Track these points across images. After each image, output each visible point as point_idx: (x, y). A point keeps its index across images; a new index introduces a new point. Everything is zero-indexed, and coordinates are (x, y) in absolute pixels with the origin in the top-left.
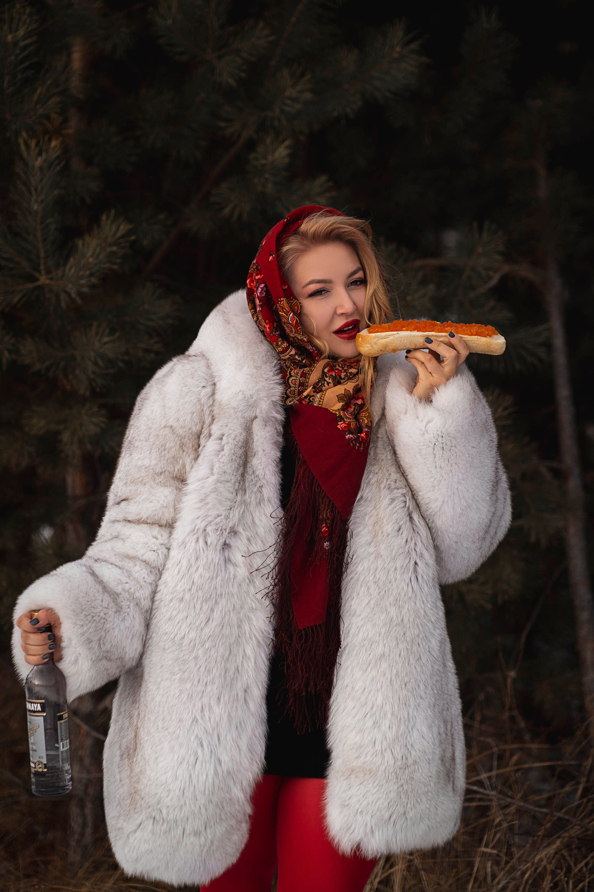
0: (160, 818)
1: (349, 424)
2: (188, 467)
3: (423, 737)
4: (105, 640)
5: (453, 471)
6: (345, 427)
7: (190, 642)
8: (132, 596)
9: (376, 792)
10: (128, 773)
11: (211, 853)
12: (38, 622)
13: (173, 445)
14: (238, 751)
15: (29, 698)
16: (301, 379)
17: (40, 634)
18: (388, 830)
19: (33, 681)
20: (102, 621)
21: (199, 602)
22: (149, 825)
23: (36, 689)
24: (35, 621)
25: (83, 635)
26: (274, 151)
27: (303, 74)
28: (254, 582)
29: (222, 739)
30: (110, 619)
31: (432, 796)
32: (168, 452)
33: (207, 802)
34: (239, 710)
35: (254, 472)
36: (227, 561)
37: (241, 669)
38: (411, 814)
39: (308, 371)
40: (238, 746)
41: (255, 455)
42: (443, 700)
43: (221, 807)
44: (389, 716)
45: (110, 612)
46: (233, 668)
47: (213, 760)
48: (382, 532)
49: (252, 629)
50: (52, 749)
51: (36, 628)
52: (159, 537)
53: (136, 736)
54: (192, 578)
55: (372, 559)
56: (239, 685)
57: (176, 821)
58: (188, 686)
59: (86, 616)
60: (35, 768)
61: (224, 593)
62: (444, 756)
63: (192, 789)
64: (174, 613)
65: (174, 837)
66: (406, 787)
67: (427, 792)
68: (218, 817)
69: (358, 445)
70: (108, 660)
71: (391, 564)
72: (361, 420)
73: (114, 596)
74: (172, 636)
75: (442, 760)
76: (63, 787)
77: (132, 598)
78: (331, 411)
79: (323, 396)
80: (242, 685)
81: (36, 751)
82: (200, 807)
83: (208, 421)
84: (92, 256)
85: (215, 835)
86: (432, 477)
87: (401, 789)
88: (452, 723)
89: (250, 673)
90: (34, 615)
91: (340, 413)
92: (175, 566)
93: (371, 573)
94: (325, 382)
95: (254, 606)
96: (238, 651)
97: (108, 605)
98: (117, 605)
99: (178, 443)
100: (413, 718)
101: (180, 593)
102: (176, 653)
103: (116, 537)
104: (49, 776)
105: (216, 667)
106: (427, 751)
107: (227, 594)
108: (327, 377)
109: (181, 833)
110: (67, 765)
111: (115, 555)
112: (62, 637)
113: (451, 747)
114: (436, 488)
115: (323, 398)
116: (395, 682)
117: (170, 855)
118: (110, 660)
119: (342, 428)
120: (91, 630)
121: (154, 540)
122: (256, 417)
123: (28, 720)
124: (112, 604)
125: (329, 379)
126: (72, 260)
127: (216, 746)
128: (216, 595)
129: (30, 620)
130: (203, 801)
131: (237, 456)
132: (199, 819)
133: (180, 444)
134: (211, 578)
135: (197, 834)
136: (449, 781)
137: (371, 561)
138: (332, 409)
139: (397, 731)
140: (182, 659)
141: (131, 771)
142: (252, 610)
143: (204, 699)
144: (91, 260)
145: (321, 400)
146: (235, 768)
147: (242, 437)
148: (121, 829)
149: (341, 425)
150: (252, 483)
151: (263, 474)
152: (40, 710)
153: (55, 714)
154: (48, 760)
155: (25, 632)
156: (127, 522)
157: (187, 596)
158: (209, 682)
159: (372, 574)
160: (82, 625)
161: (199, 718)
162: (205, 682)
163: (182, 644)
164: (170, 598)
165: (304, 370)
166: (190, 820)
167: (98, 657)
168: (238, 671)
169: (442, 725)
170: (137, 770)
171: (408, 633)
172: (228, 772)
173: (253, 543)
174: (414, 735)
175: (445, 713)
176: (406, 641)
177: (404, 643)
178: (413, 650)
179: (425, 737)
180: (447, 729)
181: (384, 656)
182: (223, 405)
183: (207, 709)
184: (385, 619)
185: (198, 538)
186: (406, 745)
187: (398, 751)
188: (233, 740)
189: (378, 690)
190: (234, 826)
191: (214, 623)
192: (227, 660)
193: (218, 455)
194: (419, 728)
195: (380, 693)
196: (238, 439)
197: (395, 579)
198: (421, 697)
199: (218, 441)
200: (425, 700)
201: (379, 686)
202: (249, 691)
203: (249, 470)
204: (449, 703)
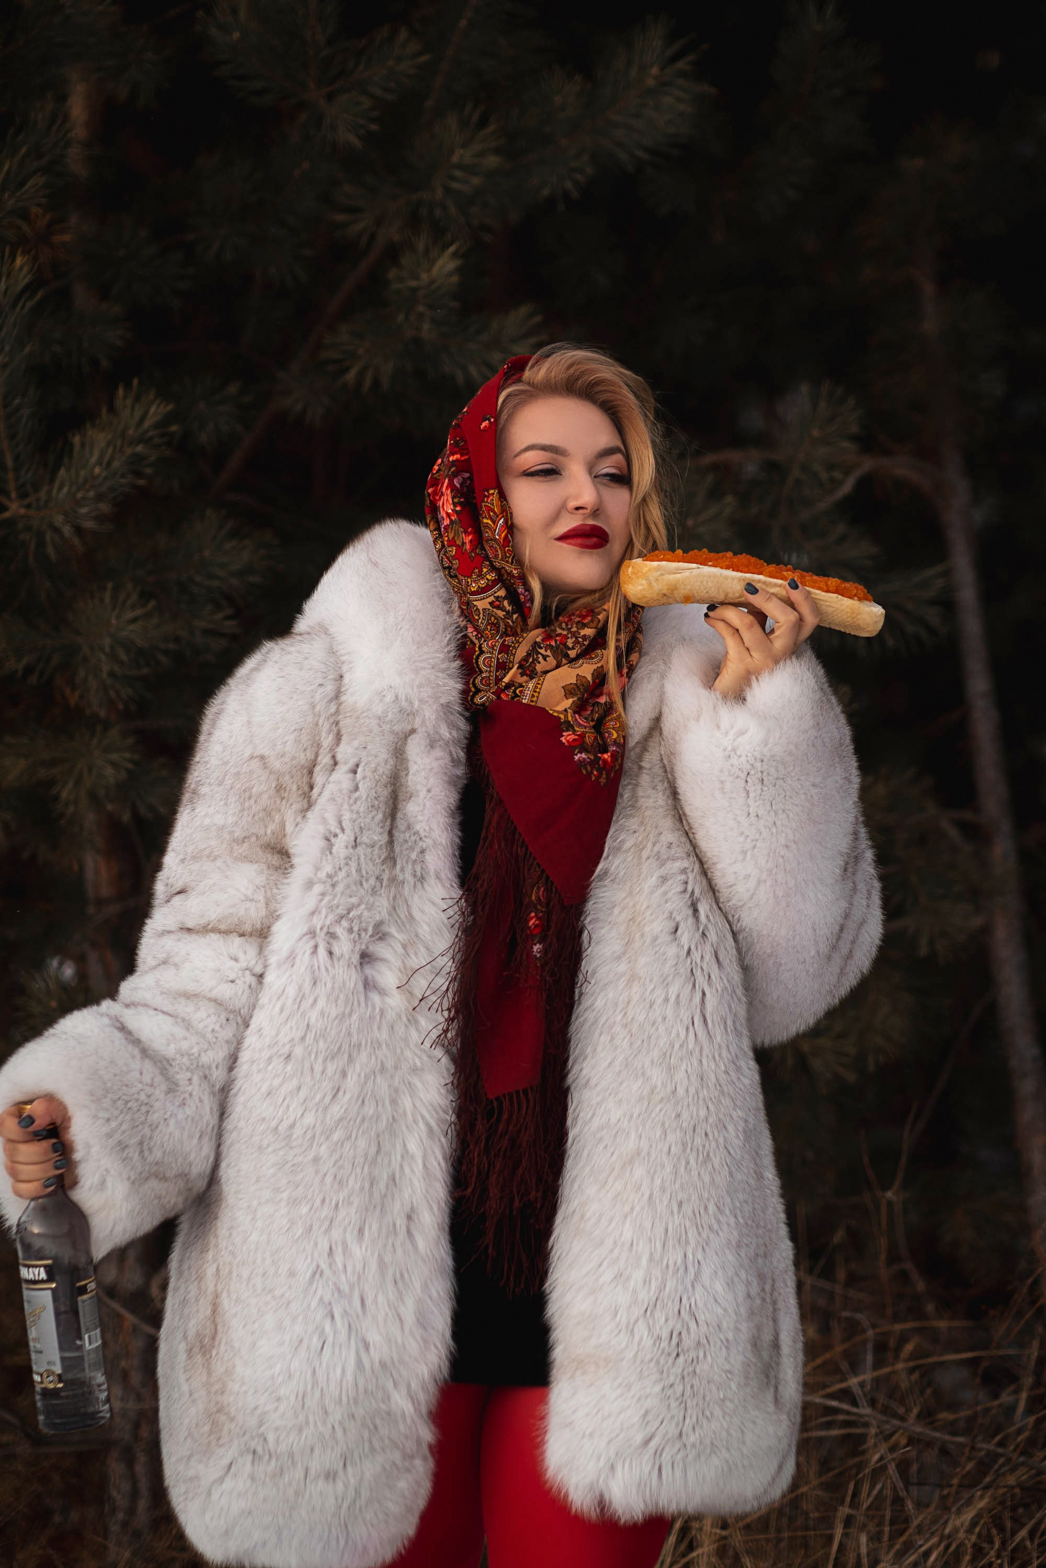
0: (264, 1451)
1: (582, 736)
2: (289, 828)
3: (716, 1301)
4: (152, 1144)
5: (778, 823)
6: (574, 740)
7: (305, 1132)
8: (195, 1064)
9: (617, 1398)
10: (204, 1378)
11: (357, 1511)
12: (33, 1122)
13: (265, 789)
14: (398, 1324)
15: (24, 1259)
16: (499, 656)
17: (36, 1143)
19: (29, 1228)
20: (144, 1109)
21: (320, 1060)
22: (245, 1466)
23: (38, 1244)
24: (27, 1120)
25: (111, 1137)
26: (433, 262)
27: (483, 123)
28: (416, 1022)
29: (368, 1302)
30: (157, 1105)
31: (734, 1407)
32: (256, 802)
33: (346, 1416)
34: (399, 1251)
35: (409, 827)
36: (368, 985)
37: (400, 1178)
39: (513, 642)
40: (399, 1315)
41: (410, 797)
42: (757, 1237)
43: (371, 1427)
44: (644, 1262)
45: (157, 1092)
46: (385, 1177)
47: (353, 1342)
48: (642, 936)
49: (417, 1106)
50: (70, 1350)
51: (30, 1132)
52: (241, 956)
53: (214, 1312)
54: (307, 1018)
55: (623, 985)
56: (397, 1207)
57: (291, 1455)
58: (304, 1210)
59: (114, 1102)
60: (42, 1382)
61: (364, 1041)
62: (759, 1338)
63: (317, 1394)
64: (276, 1082)
65: (290, 1484)
66: (679, 1389)
67: (725, 1400)
68: (367, 1445)
69: (595, 772)
70: (161, 1180)
71: (659, 991)
72: (607, 735)
73: (163, 1064)
74: (274, 1124)
75: (755, 1346)
76: (93, 1416)
77: (194, 1066)
78: (551, 712)
79: (539, 685)
80: (402, 1205)
81: (41, 1352)
82: (333, 1428)
83: (327, 741)
84: (99, 463)
85: (361, 1480)
86: (742, 833)
87: (669, 1392)
88: (773, 1280)
89: (416, 1183)
90: (25, 1109)
91: (566, 716)
92: (274, 1000)
93: (619, 1009)
94: (539, 656)
95: (419, 1064)
96: (394, 1145)
97: (152, 1079)
98: (168, 1079)
99: (274, 786)
100: (693, 1265)
101: (284, 1045)
102: (281, 1153)
103: (165, 962)
104: (67, 1397)
105: (354, 1173)
106: (724, 1325)
107: (369, 1044)
108: (541, 648)
109: (302, 1476)
110: (100, 1375)
111: (162, 993)
112: (73, 1142)
113: (771, 1325)
114: (749, 853)
115: (538, 690)
116: (658, 1201)
117: (284, 1515)
118: (164, 1179)
119: (568, 741)
120: (124, 1127)
121: (233, 963)
122: (413, 731)
123: (25, 1298)
124: (158, 1079)
125: (546, 651)
126: (62, 472)
127: (358, 1317)
128: (350, 1045)
129: (17, 1121)
130: (338, 1417)
131: (380, 801)
132: (332, 1450)
133: (276, 787)
134: (342, 1017)
135: (330, 1476)
136: (767, 1384)
137: (620, 988)
138: (554, 709)
139: (661, 1289)
140: (291, 1164)
141: (209, 1374)
142: (414, 1070)
143: (333, 1231)
144: (97, 470)
145: (536, 694)
146: (395, 1356)
147: (389, 767)
148: (196, 1478)
149: (567, 737)
150: (406, 846)
151: (427, 829)
152: (45, 1278)
153: (73, 1284)
154: (64, 1367)
155: (10, 1141)
156: (184, 932)
157: (298, 1051)
158: (343, 1201)
159: (621, 1012)
160: (108, 1120)
161: (324, 1266)
162: (334, 1202)
163: (290, 1136)
164: (267, 1056)
165: (505, 640)
166: (317, 1451)
167: (141, 1173)
168: (394, 1180)
170: (219, 1369)
171: (685, 1115)
172: (383, 1365)
173: (411, 952)
174: (697, 1296)
175: (760, 1261)
176: (681, 1127)
177: (678, 1131)
178: (695, 1143)
179: (719, 1300)
180: (763, 1290)
181: (639, 1154)
182: (359, 712)
183: (339, 1251)
184: (641, 1090)
185: (316, 947)
186: (679, 1312)
187: (663, 1323)
188: (389, 1305)
189: (626, 1217)
190: (399, 1463)
191: (348, 1096)
192: (374, 1162)
193: (350, 797)
194: (707, 1284)
195: (628, 1221)
196: (381, 770)
197: (664, 1019)
198: (711, 1228)
199: (351, 775)
200: (718, 1234)
201: (627, 1208)
202: (415, 1217)
203: (401, 824)
204: (768, 1245)
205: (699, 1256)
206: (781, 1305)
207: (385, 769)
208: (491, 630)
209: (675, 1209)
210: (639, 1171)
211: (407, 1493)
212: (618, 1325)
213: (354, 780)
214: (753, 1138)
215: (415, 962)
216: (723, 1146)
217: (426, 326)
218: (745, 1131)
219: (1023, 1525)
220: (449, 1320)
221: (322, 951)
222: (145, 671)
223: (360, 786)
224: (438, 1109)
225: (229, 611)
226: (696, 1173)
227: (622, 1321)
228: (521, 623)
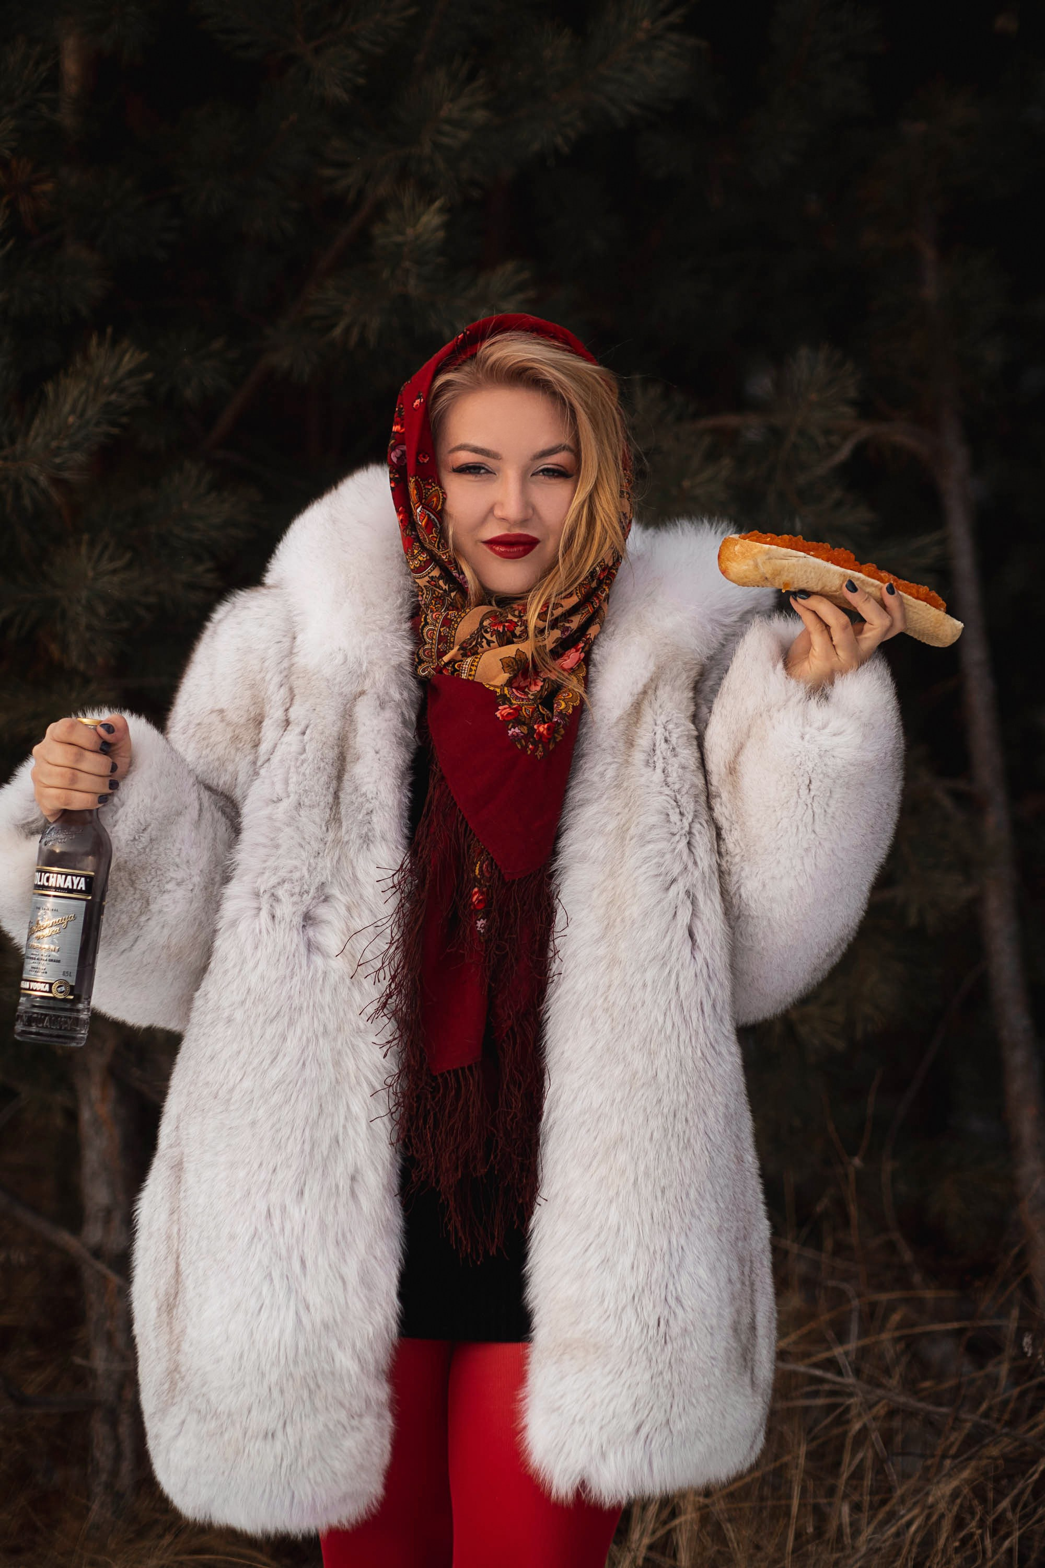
0: (207, 1410)
1: (518, 709)
3: (700, 1287)
6: (509, 714)
7: (244, 1096)
9: (608, 1385)
11: (300, 1470)
13: (222, 740)
14: (340, 1283)
16: (442, 629)
18: (632, 1450)
21: (259, 1024)
22: (191, 1424)
26: (418, 217)
27: (470, 77)
28: (360, 985)
29: (309, 1263)
31: (717, 1393)
33: (284, 1377)
34: (342, 1212)
35: (356, 789)
36: (311, 947)
37: (343, 1140)
38: (679, 1426)
39: (455, 617)
40: (341, 1276)
41: (358, 759)
42: (737, 1221)
43: (312, 1386)
44: (632, 1246)
46: (328, 1139)
47: (292, 1303)
48: (623, 920)
49: (360, 1068)
53: (177, 1271)
55: (603, 968)
56: (340, 1169)
57: (230, 1415)
58: (242, 1174)
61: (305, 1004)
62: (739, 1323)
63: (254, 1355)
65: (229, 1442)
66: (667, 1376)
67: (709, 1386)
68: (307, 1405)
69: (530, 746)
71: (638, 976)
75: (735, 1330)
78: (487, 686)
79: (477, 660)
80: (346, 1166)
82: (270, 1388)
84: (72, 411)
85: (302, 1439)
87: (658, 1380)
88: (751, 1262)
89: (360, 1144)
91: (502, 690)
93: (599, 994)
94: (484, 640)
96: (337, 1108)
99: (229, 736)
100: (677, 1250)
105: (293, 1136)
106: (709, 1311)
107: (311, 1008)
108: (486, 632)
109: (241, 1435)
113: (749, 1305)
115: (475, 664)
116: (643, 1186)
119: (502, 716)
122: (362, 693)
125: (492, 636)
126: (37, 422)
127: (297, 1278)
128: (291, 1008)
130: (275, 1377)
131: (327, 764)
132: (270, 1411)
133: (232, 738)
134: (282, 980)
135: (270, 1435)
136: (745, 1367)
137: (601, 971)
138: (492, 683)
139: (649, 1275)
141: (171, 1334)
142: (357, 1032)
143: (271, 1194)
144: (70, 420)
145: (474, 668)
146: (338, 1316)
147: (336, 729)
149: (502, 711)
150: (353, 808)
151: (375, 790)
158: (281, 1163)
159: (602, 996)
161: (262, 1229)
162: (271, 1165)
163: (229, 1100)
165: (448, 614)
166: (254, 1411)
168: (337, 1141)
169: (735, 1266)
170: (178, 1329)
171: (666, 1100)
172: (326, 1326)
173: (355, 915)
174: (683, 1281)
175: (740, 1244)
176: (662, 1114)
177: (660, 1117)
178: (676, 1129)
179: (702, 1286)
180: (743, 1272)
181: (622, 1140)
182: (311, 674)
183: (277, 1214)
184: (622, 1075)
185: (259, 909)
186: (666, 1299)
187: (650, 1310)
188: (330, 1265)
189: (611, 1202)
190: (346, 1422)
191: (287, 1059)
192: (316, 1123)
193: (297, 759)
194: (692, 1270)
195: (614, 1205)
196: (327, 732)
197: (643, 1003)
198: (692, 1213)
199: (300, 737)
200: (700, 1220)
201: (612, 1193)
202: (359, 1178)
203: (347, 785)
204: (747, 1227)
205: (683, 1241)
206: (758, 1286)
207: (334, 730)
208: (435, 604)
209: (659, 1194)
210: (623, 1157)
211: (355, 1452)
212: (606, 1312)
213: (302, 741)
214: (734, 1123)
215: (357, 924)
216: (703, 1131)
217: (412, 282)
218: (726, 1116)
219: (1004, 1496)
220: (395, 1281)
221: (264, 914)
222: (125, 625)
223: (307, 748)
224: (382, 1070)
225: (209, 564)
226: (678, 1159)
227: (610, 1307)
228: (460, 600)
